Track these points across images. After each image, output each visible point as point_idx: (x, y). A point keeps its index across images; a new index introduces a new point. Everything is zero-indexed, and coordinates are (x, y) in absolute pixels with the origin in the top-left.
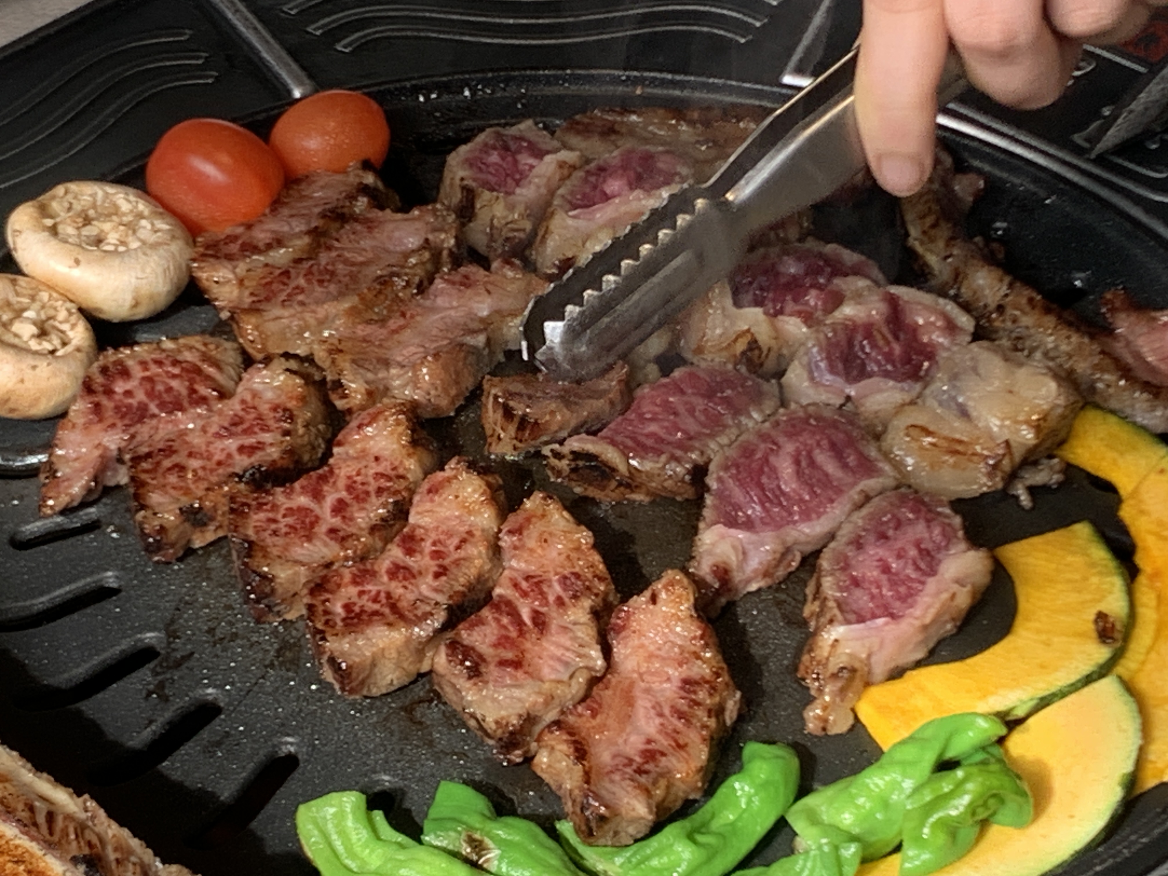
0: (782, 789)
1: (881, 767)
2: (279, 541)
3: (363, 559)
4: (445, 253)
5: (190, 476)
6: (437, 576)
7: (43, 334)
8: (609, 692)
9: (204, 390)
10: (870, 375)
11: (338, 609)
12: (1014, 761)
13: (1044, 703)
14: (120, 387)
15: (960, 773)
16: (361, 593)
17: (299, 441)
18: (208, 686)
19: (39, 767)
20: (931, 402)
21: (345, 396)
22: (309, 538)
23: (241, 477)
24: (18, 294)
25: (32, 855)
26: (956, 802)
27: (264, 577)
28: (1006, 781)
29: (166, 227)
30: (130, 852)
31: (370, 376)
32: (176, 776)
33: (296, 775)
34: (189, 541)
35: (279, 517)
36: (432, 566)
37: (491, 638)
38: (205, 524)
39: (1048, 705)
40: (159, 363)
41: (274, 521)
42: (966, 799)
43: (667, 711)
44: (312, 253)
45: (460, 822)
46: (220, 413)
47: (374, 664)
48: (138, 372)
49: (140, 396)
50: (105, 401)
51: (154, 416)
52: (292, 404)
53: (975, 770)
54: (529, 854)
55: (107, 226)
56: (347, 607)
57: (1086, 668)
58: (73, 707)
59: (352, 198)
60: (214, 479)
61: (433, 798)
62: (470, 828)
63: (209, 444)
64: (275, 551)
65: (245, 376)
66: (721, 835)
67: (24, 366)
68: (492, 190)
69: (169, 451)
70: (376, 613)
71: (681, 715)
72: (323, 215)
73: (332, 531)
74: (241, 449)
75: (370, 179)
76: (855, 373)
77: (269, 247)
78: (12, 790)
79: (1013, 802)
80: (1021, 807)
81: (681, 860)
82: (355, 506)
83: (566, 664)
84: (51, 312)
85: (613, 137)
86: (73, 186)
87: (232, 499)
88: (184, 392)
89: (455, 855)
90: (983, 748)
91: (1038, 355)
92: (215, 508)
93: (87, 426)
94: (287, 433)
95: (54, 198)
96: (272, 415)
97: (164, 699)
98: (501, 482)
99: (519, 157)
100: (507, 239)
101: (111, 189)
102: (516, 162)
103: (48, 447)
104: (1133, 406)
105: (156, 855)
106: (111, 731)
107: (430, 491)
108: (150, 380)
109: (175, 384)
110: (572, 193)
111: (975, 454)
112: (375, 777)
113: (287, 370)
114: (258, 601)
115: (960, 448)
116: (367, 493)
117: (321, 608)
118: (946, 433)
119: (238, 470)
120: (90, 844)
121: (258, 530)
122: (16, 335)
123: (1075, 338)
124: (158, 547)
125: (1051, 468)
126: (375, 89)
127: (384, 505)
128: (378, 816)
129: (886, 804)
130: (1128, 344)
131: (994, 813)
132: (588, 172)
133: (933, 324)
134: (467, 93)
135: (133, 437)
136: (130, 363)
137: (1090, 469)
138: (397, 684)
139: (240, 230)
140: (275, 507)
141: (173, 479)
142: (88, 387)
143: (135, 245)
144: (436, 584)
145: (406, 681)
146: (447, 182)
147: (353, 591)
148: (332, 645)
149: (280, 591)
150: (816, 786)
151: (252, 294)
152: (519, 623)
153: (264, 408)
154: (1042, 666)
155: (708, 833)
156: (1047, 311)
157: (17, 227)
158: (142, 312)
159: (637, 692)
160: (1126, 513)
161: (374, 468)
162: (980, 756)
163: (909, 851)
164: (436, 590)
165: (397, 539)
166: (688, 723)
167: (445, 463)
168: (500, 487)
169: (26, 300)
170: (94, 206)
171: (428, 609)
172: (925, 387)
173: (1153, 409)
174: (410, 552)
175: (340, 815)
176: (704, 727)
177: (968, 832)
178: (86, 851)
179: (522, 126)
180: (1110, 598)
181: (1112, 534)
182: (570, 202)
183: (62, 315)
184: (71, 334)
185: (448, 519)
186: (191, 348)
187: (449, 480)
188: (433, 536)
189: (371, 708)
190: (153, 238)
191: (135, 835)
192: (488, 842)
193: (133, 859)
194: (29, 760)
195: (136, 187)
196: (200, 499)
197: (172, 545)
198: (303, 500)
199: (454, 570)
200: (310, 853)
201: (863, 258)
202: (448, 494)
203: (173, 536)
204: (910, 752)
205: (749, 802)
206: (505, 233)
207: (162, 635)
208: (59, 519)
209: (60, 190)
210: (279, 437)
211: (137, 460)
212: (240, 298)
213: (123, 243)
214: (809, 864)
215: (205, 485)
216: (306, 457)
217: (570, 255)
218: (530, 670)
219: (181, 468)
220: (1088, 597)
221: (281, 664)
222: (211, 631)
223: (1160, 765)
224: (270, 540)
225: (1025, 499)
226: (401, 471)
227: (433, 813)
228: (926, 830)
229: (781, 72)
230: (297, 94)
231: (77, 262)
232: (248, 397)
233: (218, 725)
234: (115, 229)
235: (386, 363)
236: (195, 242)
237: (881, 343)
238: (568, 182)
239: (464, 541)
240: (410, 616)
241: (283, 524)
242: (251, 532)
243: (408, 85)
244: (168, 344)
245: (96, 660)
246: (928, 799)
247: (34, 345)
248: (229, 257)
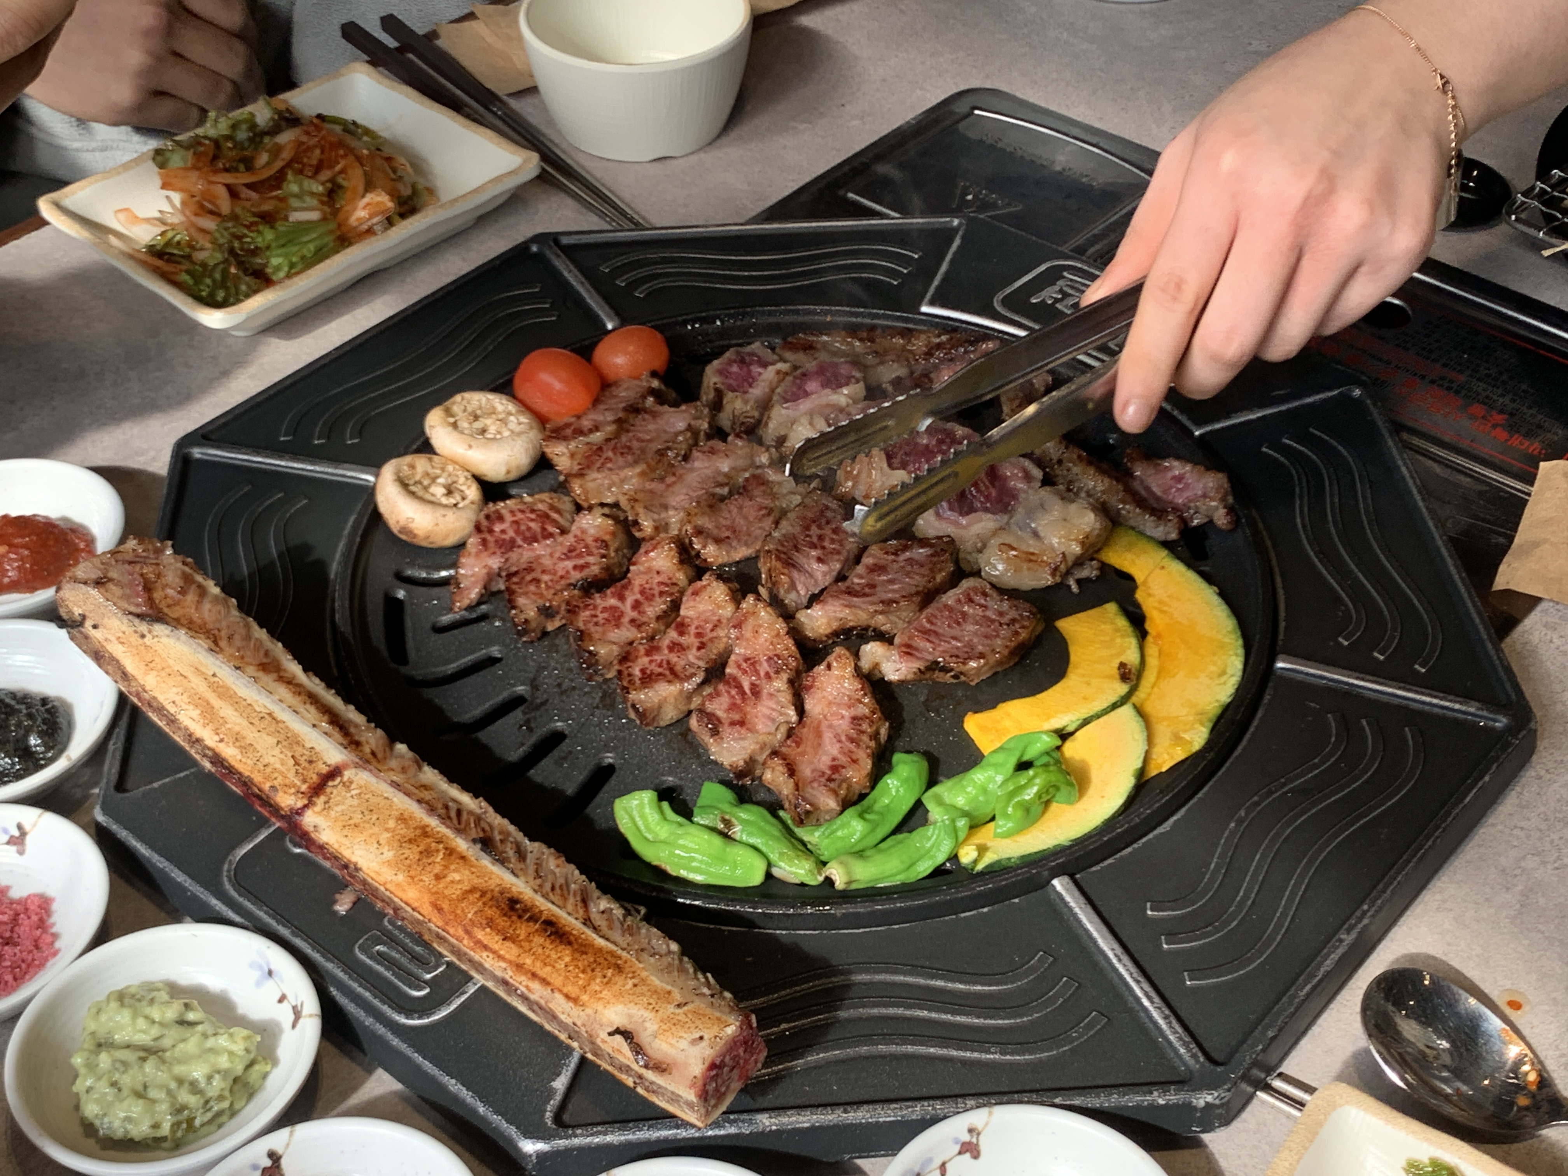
0: (917, 782)
1: (982, 767)
2: (599, 629)
3: (652, 638)
4: (702, 433)
5: (543, 586)
6: (699, 648)
7: (449, 492)
8: (805, 730)
9: (551, 529)
10: (976, 511)
11: (637, 672)
12: (1067, 761)
13: (1086, 722)
14: (497, 528)
15: (1031, 772)
16: (651, 662)
17: (612, 561)
18: (558, 721)
19: (451, 780)
20: (1014, 528)
21: (640, 530)
22: (618, 626)
23: (575, 586)
24: (433, 467)
25: (448, 838)
26: (1028, 791)
27: (590, 652)
28: (1060, 777)
29: (526, 421)
30: (509, 834)
31: (656, 517)
32: (539, 779)
33: (614, 777)
34: (544, 627)
35: (598, 613)
36: (696, 642)
37: (725, 706)
38: (553, 616)
39: (1088, 723)
40: (522, 511)
41: (596, 616)
42: (1035, 789)
43: (843, 738)
44: (617, 435)
45: (717, 808)
46: (561, 544)
47: (660, 707)
48: (509, 518)
49: (511, 533)
50: (489, 538)
51: (519, 546)
52: (607, 538)
53: (1040, 770)
54: (760, 829)
55: (488, 422)
56: (643, 671)
57: (1113, 698)
58: (474, 736)
59: (644, 397)
60: (558, 587)
61: (699, 792)
62: (723, 812)
63: (555, 564)
64: (597, 636)
65: (576, 518)
66: (881, 814)
67: (438, 515)
68: (734, 391)
69: (529, 570)
70: (660, 674)
71: (852, 740)
72: (625, 409)
73: (633, 621)
74: (575, 567)
75: (655, 384)
76: (966, 509)
77: (591, 431)
78: (435, 795)
79: (1064, 789)
80: (1070, 793)
81: (856, 831)
82: (646, 604)
83: (773, 720)
84: (455, 479)
85: (812, 352)
86: (467, 395)
87: (568, 603)
88: (538, 530)
89: (713, 829)
90: (1047, 753)
91: (1083, 495)
92: (559, 606)
93: (478, 554)
94: (603, 556)
95: (454, 403)
96: (594, 544)
97: (530, 730)
98: (738, 586)
99: (752, 367)
100: (743, 423)
101: (491, 396)
102: (749, 371)
103: (455, 565)
104: (1144, 525)
105: (525, 835)
106: (498, 751)
107: (693, 594)
108: (516, 522)
109: (532, 525)
110: (786, 392)
111: (1043, 561)
112: (665, 778)
113: (604, 515)
114: (588, 668)
115: (1032, 558)
116: (653, 595)
117: (626, 673)
118: (1024, 547)
119: (573, 581)
120: (483, 830)
121: (585, 623)
122: (433, 495)
123: (1107, 481)
124: (525, 632)
125: (1092, 567)
126: (659, 323)
127: (665, 603)
128: (665, 805)
129: (984, 791)
130: (1142, 482)
131: (1053, 797)
132: (795, 378)
133: (1017, 475)
134: (718, 323)
135: (507, 560)
136: (504, 512)
137: (1117, 566)
138: (675, 719)
139: (573, 420)
140: (595, 607)
141: (532, 588)
142: (478, 528)
143: (506, 433)
144: (698, 654)
145: (682, 716)
146: (705, 384)
147: (646, 660)
148: (633, 696)
149: (602, 661)
150: (941, 778)
151: (579, 464)
152: (743, 693)
153: (589, 540)
154: (1085, 698)
155: (872, 812)
156: (1090, 463)
157: (432, 424)
158: (512, 476)
159: (823, 728)
160: (1139, 595)
161: (658, 579)
162: (1045, 759)
163: (1000, 821)
164: (699, 658)
165: (673, 625)
166: (858, 746)
167: (703, 575)
168: (737, 591)
169: (438, 471)
170: (480, 408)
171: (693, 671)
172: (1011, 518)
173: (1157, 527)
174: (681, 634)
175: (641, 806)
176: (868, 747)
177: (1037, 809)
178: (481, 835)
179: (753, 346)
180: (1129, 652)
181: (1131, 608)
182: (784, 398)
183: (462, 480)
184: (467, 492)
185: (704, 611)
186: (542, 501)
187: (705, 587)
188: (696, 623)
189: (660, 733)
190: (518, 429)
191: (512, 823)
192: (734, 820)
193: (511, 839)
194: (445, 775)
195: (507, 394)
196: (550, 601)
197: (533, 631)
198: (613, 602)
199: (709, 644)
200: (623, 829)
201: (970, 431)
202: (705, 596)
203: (533, 625)
204: (999, 758)
205: (897, 791)
206: (742, 419)
207: (528, 688)
208: (463, 612)
209: (458, 398)
210: (599, 560)
211: (510, 576)
212: (571, 467)
213: (499, 433)
214: (937, 832)
215: (552, 591)
216: (616, 571)
217: (783, 433)
218: (749, 726)
219: (537, 581)
220: (1114, 652)
221: (604, 706)
222: (559, 685)
223: (1160, 761)
224: (593, 629)
225: (1075, 588)
226: (674, 581)
227: (700, 802)
228: (1010, 809)
229: (919, 304)
230: (610, 326)
231: (470, 447)
232: (579, 533)
233: (564, 746)
234: (494, 423)
235: (665, 507)
236: (544, 428)
237: (983, 489)
238: (782, 384)
239: (716, 626)
240: (682, 676)
241: (601, 616)
242: (581, 625)
243: (680, 319)
244: (527, 499)
245: (487, 705)
246: (1011, 788)
247: (444, 500)
248: (565, 439)
